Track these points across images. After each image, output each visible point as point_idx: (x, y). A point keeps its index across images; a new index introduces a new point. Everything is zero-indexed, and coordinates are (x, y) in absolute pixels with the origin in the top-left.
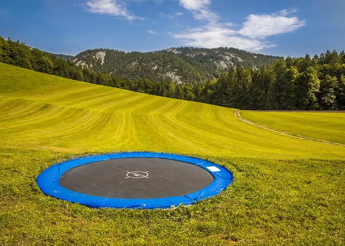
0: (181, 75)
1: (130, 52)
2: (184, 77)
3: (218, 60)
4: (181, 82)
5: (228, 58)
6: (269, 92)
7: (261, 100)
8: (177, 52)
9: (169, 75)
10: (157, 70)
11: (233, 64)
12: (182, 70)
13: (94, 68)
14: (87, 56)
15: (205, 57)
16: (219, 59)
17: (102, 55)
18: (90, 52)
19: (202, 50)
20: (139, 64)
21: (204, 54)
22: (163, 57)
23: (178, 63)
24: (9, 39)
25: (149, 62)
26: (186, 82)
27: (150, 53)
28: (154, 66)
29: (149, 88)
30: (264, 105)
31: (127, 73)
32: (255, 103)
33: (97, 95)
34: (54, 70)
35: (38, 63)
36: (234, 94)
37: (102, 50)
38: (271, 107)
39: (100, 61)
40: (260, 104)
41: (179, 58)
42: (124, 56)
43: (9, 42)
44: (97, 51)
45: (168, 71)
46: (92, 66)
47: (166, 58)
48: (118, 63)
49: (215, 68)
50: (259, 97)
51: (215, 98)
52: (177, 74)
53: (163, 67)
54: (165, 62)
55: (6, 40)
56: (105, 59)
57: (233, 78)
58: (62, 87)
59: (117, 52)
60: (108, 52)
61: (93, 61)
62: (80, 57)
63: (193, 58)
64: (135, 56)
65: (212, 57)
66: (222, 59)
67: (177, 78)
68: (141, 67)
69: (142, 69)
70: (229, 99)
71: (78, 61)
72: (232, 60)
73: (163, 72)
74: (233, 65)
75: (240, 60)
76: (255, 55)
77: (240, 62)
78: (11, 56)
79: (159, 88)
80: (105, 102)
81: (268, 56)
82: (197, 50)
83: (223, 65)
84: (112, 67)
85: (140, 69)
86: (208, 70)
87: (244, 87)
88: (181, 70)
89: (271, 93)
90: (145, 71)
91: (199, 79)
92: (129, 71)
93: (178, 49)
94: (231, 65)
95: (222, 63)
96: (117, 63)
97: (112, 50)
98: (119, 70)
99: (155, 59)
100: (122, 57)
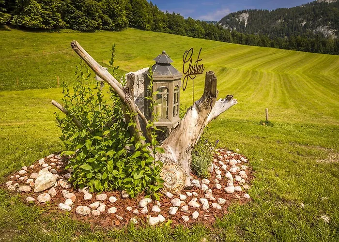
0: (336, 29)
8: (331, 2)
9: (321, 29)
10: (305, 25)
13: (238, 30)
14: (231, 19)
17: (246, 16)
18: (233, 15)
20: (285, 22)
22: (314, 10)
23: (332, 14)
24: (167, 12)
25: (297, 17)
27: (298, 8)
28: (302, 21)
31: (271, 33)
33: (257, 56)
34: (205, 36)
37: (245, 11)
39: (243, 23)
41: (334, 8)
42: (268, 15)
43: (168, 15)
44: (240, 13)
45: (319, 25)
46: (235, 29)
47: (317, 11)
48: (262, 23)
52: (330, 28)
53: (313, 21)
54: (316, 16)
55: (165, 13)
56: (248, 21)
58: (222, 50)
59: (260, 11)
60: (251, 12)
61: (237, 24)
62: (224, 21)
64: (280, 13)
67: (331, 32)
68: (288, 25)
69: (289, 27)
71: (223, 25)
73: (313, 27)
78: (170, 27)
80: (267, 62)
84: (256, 28)
85: (286, 26)
88: (337, 22)
90: (292, 28)
92: (274, 31)
96: (260, 24)
97: (255, 10)
98: (263, 29)
99: (303, 14)
100: (267, 16)
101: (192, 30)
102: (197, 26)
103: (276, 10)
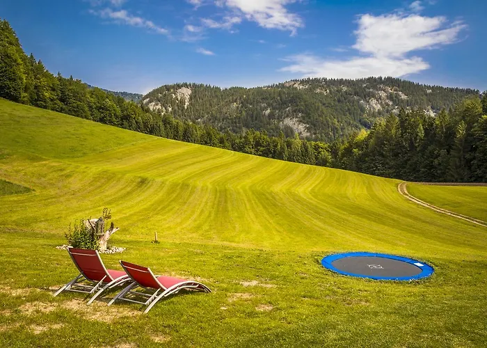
0: (307, 123)
1: (229, 87)
2: (313, 126)
3: (367, 99)
4: (308, 134)
5: (383, 94)
6: (452, 152)
7: (440, 164)
8: (301, 87)
9: (288, 122)
10: (269, 115)
11: (391, 103)
12: (310, 114)
13: (174, 112)
14: (164, 94)
15: (346, 92)
16: (367, 96)
17: (187, 92)
18: (168, 88)
19: (341, 82)
20: (242, 107)
21: (345, 89)
22: (280, 95)
23: (302, 103)
24: (59, 74)
25: (258, 102)
26: (315, 134)
27: (259, 89)
28: (266, 109)
29: (261, 146)
30: (444, 173)
31: (223, 120)
32: (430, 169)
34: (122, 119)
35: (99, 108)
36: (396, 155)
37: (186, 85)
38: (456, 176)
39: (182, 102)
40: (439, 172)
42: (219, 94)
43: (60, 79)
44: (179, 86)
45: (288, 116)
46: (170, 109)
47: (284, 97)
48: (211, 105)
49: (363, 110)
50: (436, 162)
51: (365, 162)
52: (301, 121)
53: (280, 109)
54: (283, 103)
55: (56, 75)
56: (191, 99)
57: (393, 131)
59: (208, 88)
60: (196, 88)
61: (173, 103)
62: (153, 96)
63: (326, 96)
64: (235, 93)
65: (356, 94)
66: (374, 96)
67: (301, 127)
68: (246, 111)
69: (247, 115)
70: (387, 163)
71: (150, 102)
72: (390, 97)
73: (280, 118)
74: (392, 105)
75: (403, 97)
76: (429, 87)
77: (402, 101)
78: (62, 100)
79: (276, 146)
81: (452, 90)
82: (333, 82)
83: (376, 106)
84: (202, 111)
85: (244, 113)
86: (350, 114)
87: (412, 144)
88: (308, 115)
89: (456, 155)
90: (252, 117)
91: (336, 129)
92: (227, 118)
93: (302, 82)
94: (388, 105)
95: (373, 102)
96: (208, 106)
97: (202, 85)
98: (212, 115)
99: (267, 99)
100: (217, 96)
101: (100, 108)
102: (109, 102)
103: (230, 89)
